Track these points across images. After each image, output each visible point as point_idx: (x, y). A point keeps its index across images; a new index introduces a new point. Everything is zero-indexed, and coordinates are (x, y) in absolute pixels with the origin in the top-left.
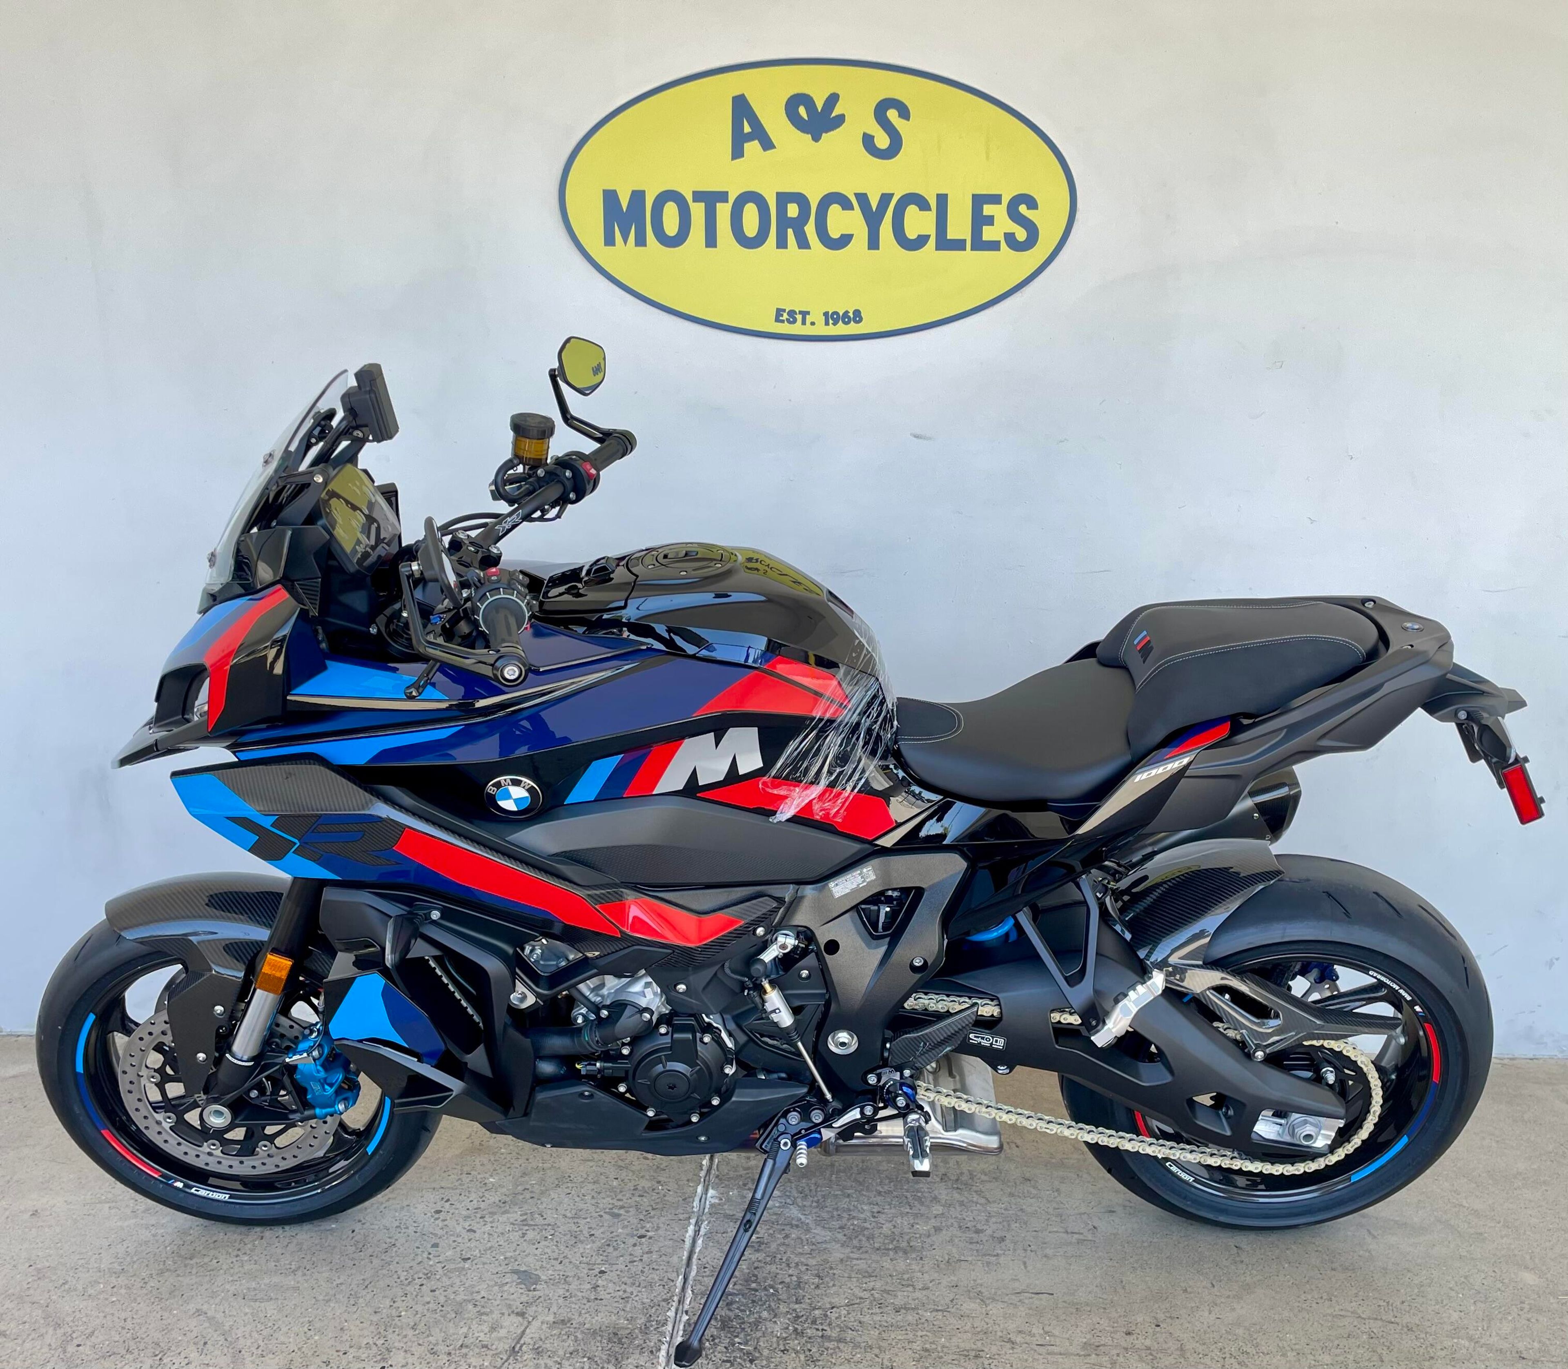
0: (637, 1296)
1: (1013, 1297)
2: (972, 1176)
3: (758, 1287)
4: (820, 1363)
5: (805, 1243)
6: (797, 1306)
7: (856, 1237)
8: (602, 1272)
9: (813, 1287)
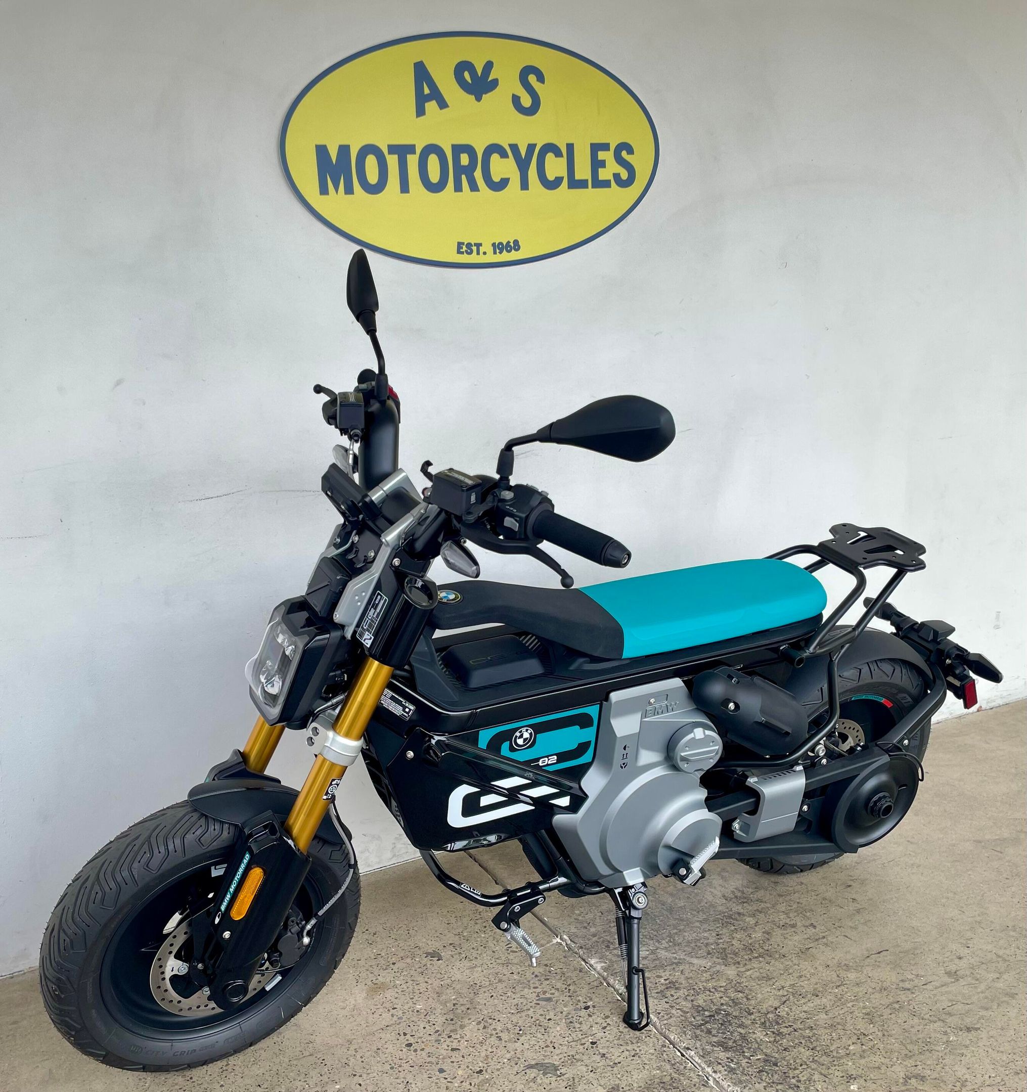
0: (640, 1050)
1: (868, 960)
2: (743, 892)
3: (712, 1014)
4: (818, 1049)
5: (700, 972)
6: (753, 1017)
7: (726, 956)
8: (593, 1043)
9: (745, 1000)
